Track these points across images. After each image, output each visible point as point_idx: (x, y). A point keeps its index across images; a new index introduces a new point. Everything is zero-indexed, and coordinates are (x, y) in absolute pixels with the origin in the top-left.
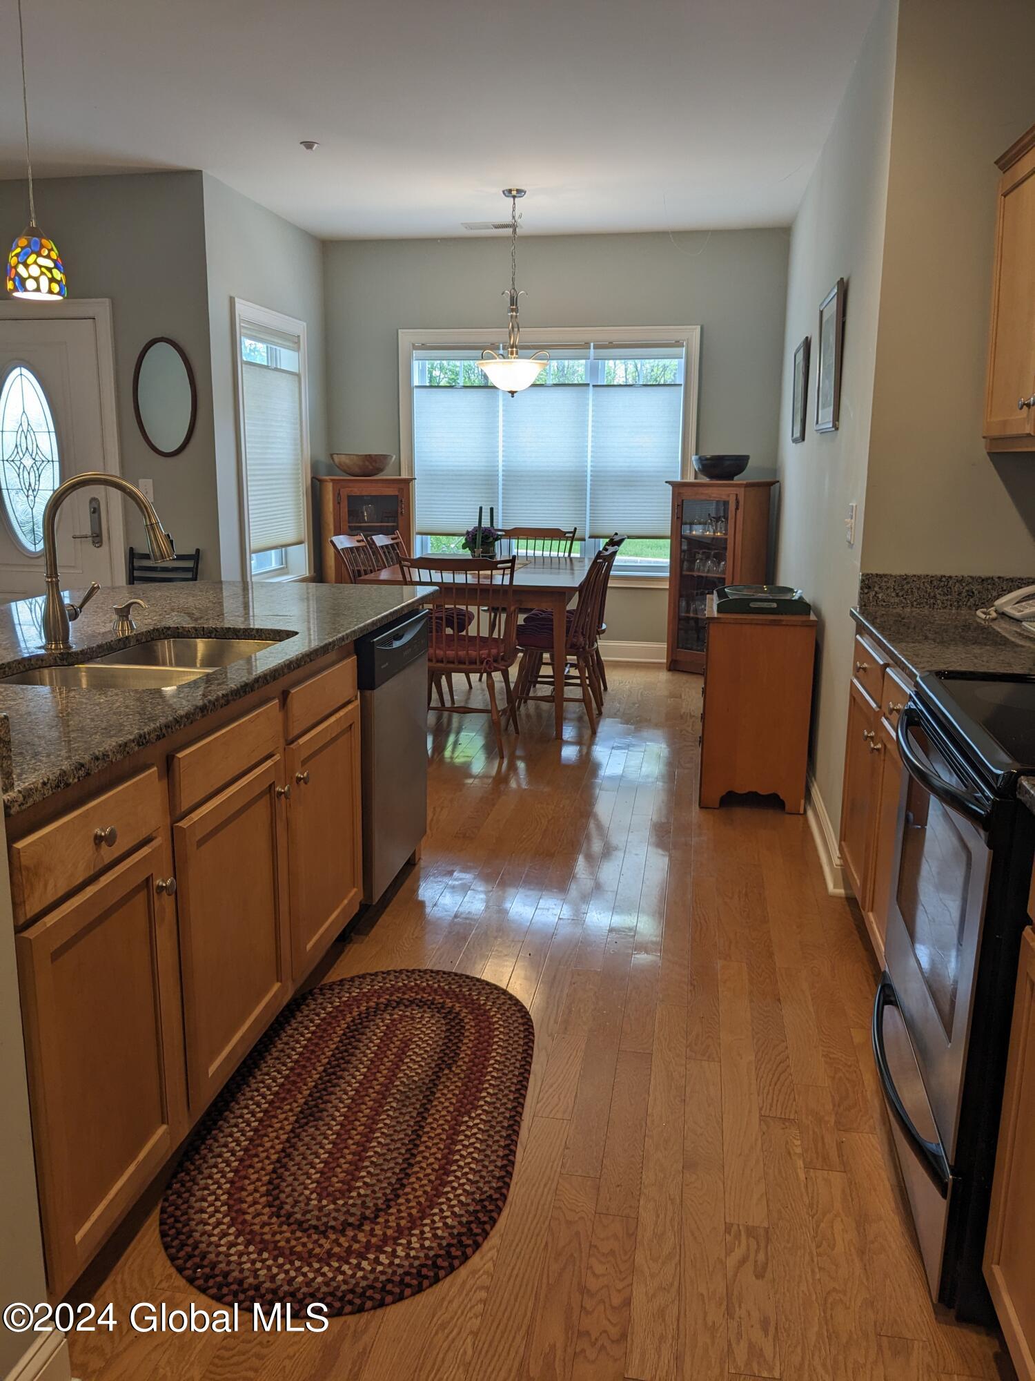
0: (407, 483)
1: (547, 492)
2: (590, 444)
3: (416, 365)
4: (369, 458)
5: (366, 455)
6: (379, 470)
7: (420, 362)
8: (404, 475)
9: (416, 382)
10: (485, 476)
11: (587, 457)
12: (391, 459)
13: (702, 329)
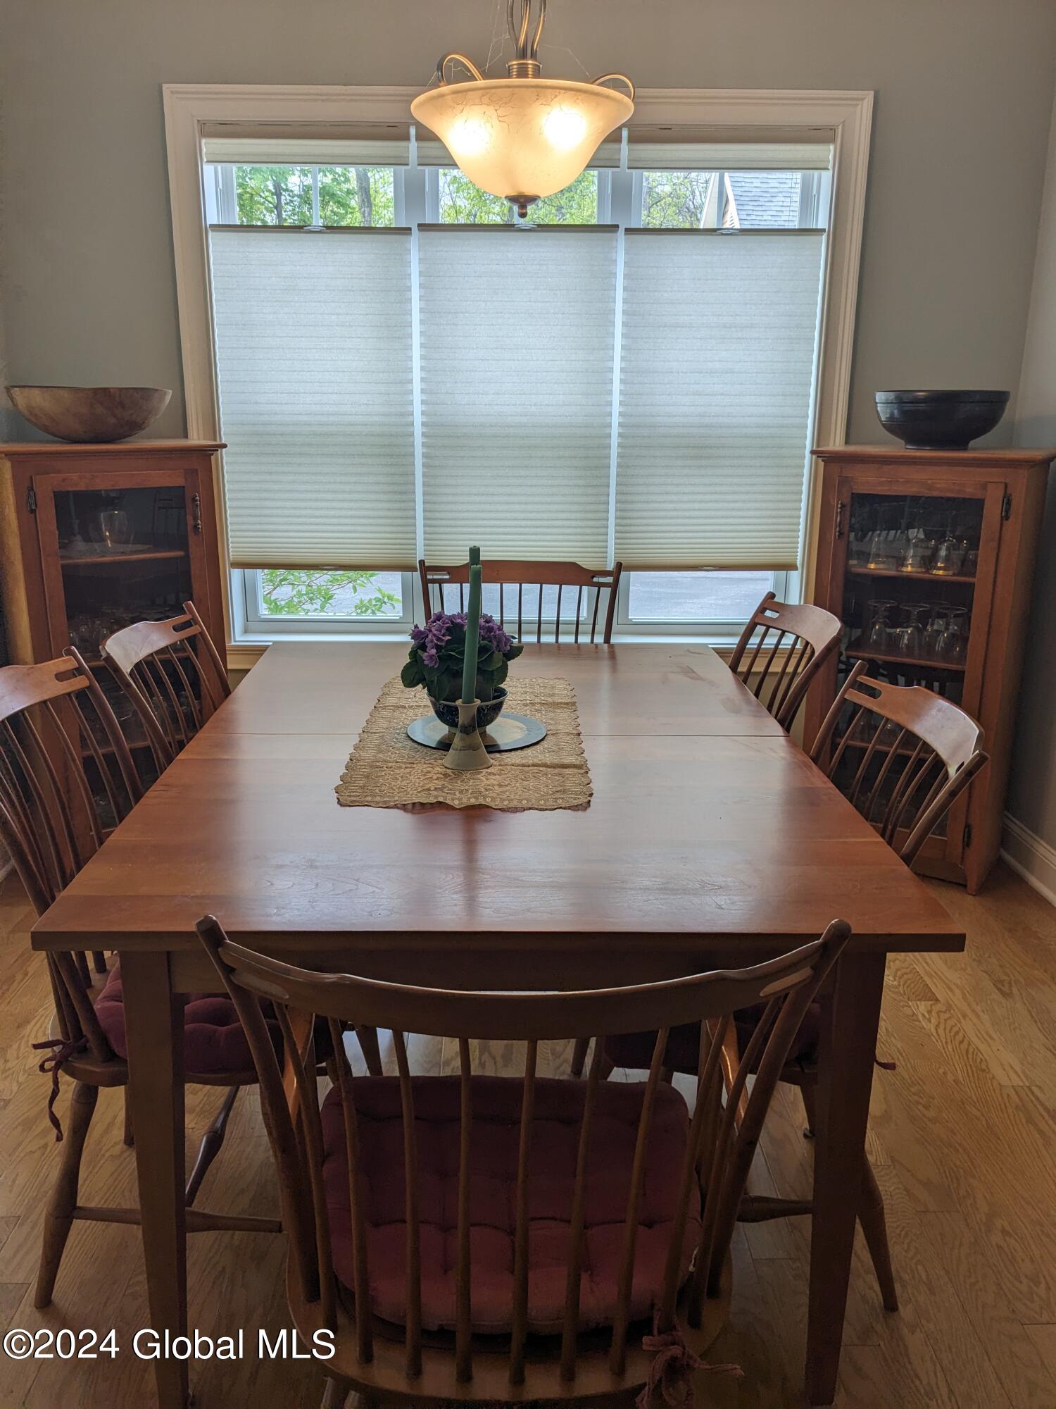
0: (206, 455)
1: (523, 472)
2: (617, 364)
3: (209, 172)
4: (103, 395)
5: (96, 391)
6: (134, 427)
7: (219, 166)
8: (196, 438)
9: (212, 217)
10: (381, 435)
11: (610, 393)
12: (162, 399)
13: (876, 98)
